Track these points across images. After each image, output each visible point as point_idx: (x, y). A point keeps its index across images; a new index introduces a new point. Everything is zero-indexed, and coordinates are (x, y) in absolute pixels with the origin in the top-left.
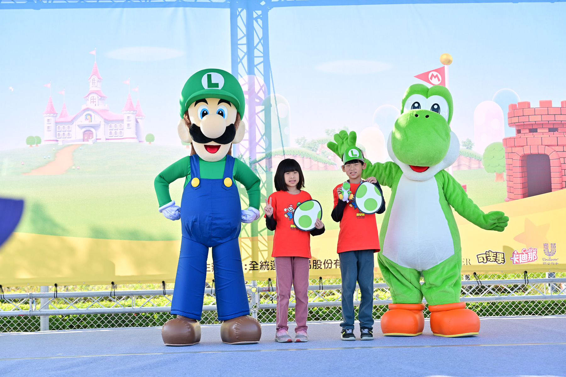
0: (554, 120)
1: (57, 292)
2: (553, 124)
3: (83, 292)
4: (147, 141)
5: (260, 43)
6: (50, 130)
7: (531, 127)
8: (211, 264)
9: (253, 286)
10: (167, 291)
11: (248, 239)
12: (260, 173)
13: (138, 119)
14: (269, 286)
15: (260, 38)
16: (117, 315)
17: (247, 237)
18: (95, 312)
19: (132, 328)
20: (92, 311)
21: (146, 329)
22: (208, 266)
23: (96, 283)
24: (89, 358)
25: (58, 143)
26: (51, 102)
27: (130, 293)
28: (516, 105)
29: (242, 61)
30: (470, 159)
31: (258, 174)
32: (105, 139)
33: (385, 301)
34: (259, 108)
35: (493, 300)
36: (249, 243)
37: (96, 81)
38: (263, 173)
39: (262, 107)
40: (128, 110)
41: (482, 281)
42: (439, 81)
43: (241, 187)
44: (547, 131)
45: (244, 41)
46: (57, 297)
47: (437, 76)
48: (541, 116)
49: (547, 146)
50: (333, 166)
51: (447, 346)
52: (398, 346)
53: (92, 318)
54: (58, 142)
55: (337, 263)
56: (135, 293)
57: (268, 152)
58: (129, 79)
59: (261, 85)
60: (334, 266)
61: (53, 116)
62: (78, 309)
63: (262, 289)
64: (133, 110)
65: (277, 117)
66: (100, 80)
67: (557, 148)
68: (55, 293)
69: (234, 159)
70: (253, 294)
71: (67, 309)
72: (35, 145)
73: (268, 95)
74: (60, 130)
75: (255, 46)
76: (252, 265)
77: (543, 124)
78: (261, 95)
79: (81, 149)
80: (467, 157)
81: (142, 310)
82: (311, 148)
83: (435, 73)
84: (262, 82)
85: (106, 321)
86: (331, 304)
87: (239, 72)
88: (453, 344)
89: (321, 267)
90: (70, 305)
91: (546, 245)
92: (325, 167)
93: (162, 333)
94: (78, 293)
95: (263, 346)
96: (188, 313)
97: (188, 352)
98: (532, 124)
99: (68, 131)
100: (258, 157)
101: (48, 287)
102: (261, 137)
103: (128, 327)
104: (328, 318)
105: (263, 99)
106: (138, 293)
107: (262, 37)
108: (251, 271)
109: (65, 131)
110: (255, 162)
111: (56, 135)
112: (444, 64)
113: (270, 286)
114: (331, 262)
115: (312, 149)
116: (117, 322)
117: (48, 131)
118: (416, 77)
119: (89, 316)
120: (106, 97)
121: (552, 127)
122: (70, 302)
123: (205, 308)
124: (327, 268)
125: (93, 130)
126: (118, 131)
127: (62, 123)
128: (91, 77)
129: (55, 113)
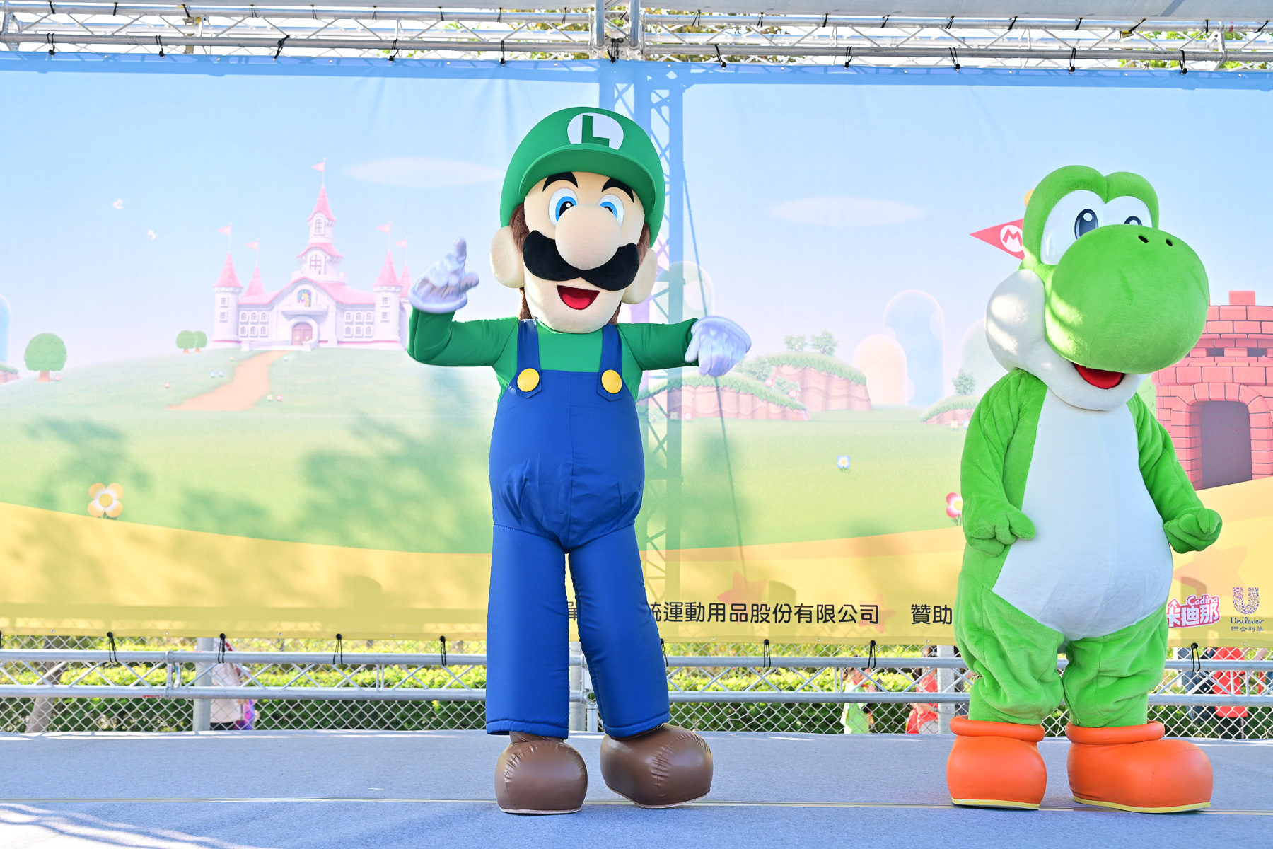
0: (1259, 332)
2: (1257, 340)
6: (225, 320)
7: (1211, 346)
10: (449, 656)
18: (302, 696)
20: (293, 694)
25: (241, 347)
26: (231, 264)
27: (372, 659)
32: (336, 342)
37: (322, 225)
38: (654, 421)
39: (665, 285)
40: (383, 286)
44: (1244, 353)
47: (1017, 234)
48: (1231, 322)
49: (1244, 384)
50: (799, 412)
54: (242, 345)
55: (801, 613)
56: (384, 659)
58: (390, 222)
60: (794, 618)
61: (233, 292)
64: (394, 286)
66: (330, 223)
67: (1264, 391)
72: (194, 350)
73: (678, 261)
74: (246, 321)
77: (1235, 339)
79: (286, 360)
82: (755, 373)
86: (787, 697)
89: (767, 619)
91: (1237, 592)
92: (781, 412)
98: (1214, 339)
99: (262, 323)
101: (212, 640)
107: (668, 145)
109: (257, 323)
111: (238, 330)
114: (788, 610)
115: (756, 376)
117: (220, 321)
118: (972, 235)
120: (342, 258)
121: (1255, 345)
124: (779, 622)
125: (312, 322)
126: (364, 327)
127: (250, 306)
128: (314, 215)
129: (237, 287)
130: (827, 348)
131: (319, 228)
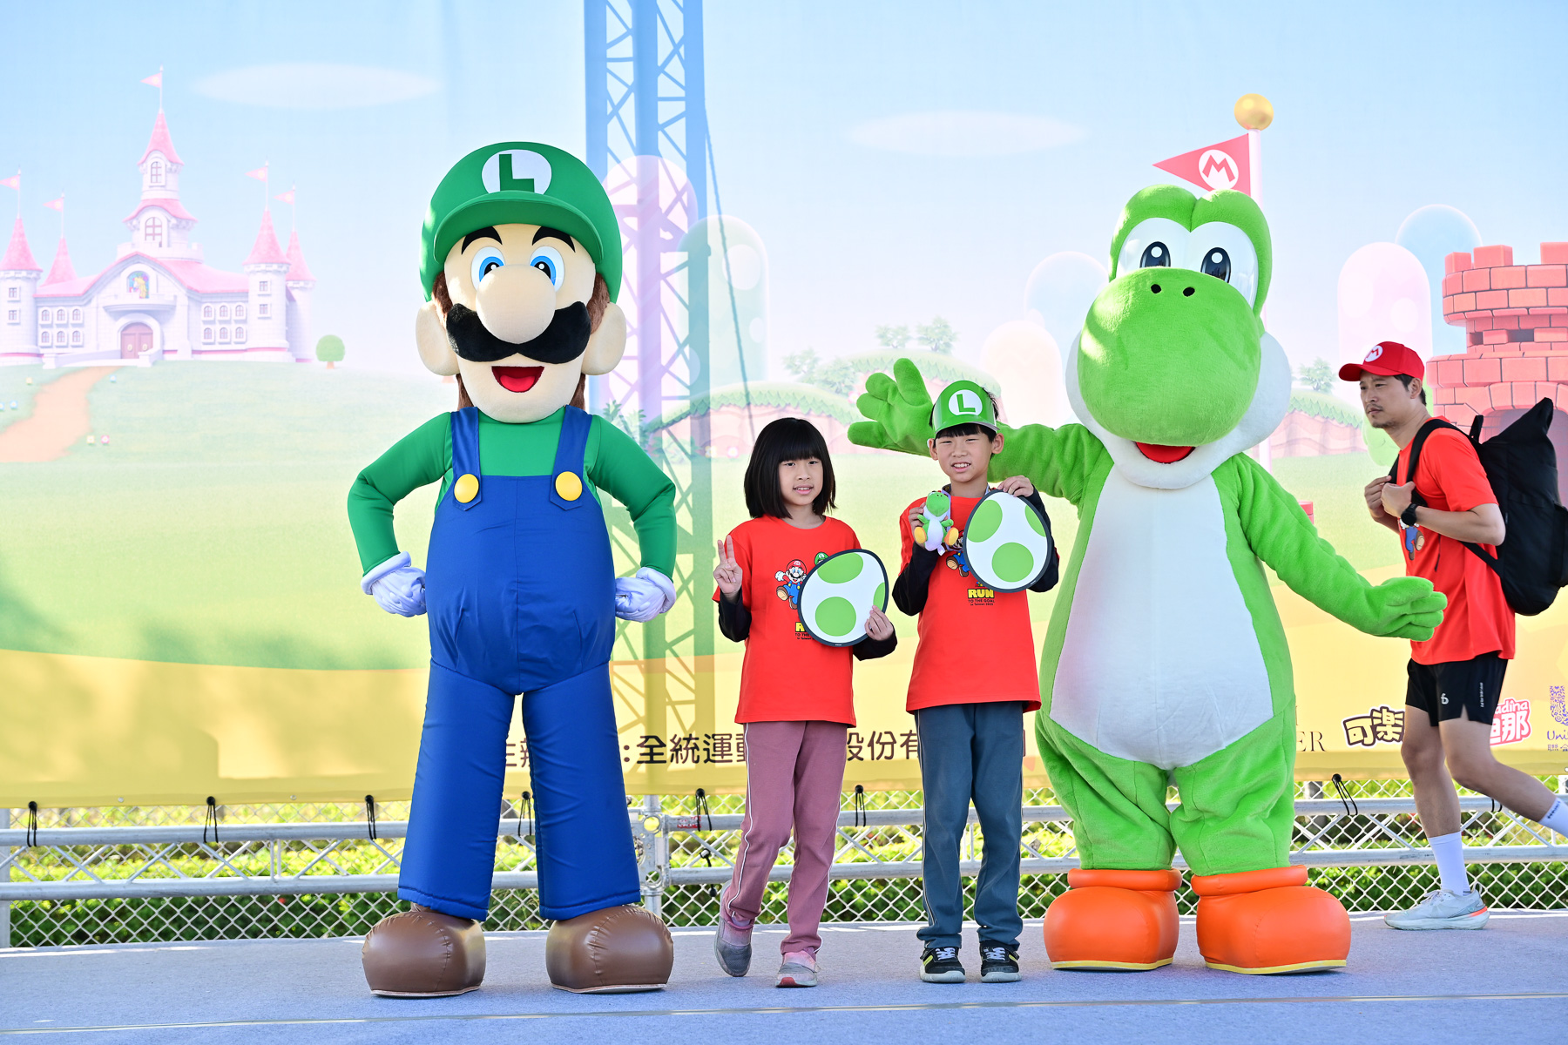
1: (35, 828)
3: (117, 828)
4: (320, 360)
5: (676, 57)
6: (17, 321)
7: (1514, 326)
8: (518, 745)
9: (649, 814)
10: (380, 825)
11: (635, 667)
12: (674, 460)
13: (294, 288)
14: (699, 813)
15: (677, 40)
16: (223, 902)
17: (631, 659)
18: (155, 892)
19: (271, 942)
20: (144, 889)
21: (315, 944)
22: (509, 749)
23: (158, 801)
24: (136, 1032)
25: (44, 364)
26: (22, 235)
27: (264, 833)
28: (1468, 257)
29: (621, 112)
30: (1325, 422)
31: (668, 463)
32: (190, 352)
33: (1057, 861)
34: (671, 260)
35: (1392, 860)
36: (639, 680)
37: (162, 171)
38: (681, 461)
39: (682, 257)
40: (260, 263)
41: (1357, 802)
42: (1230, 180)
43: (611, 505)
44: (1564, 336)
45: (626, 48)
46: (37, 843)
47: (1224, 163)
48: (1544, 290)
49: (1564, 383)
51: (1247, 1000)
52: (1098, 999)
53: (145, 911)
54: (44, 359)
55: (910, 744)
56: (281, 831)
57: (699, 396)
58: (267, 164)
59: (679, 188)
60: (900, 752)
61: (27, 279)
62: (103, 881)
63: (676, 821)
64: (277, 263)
65: (727, 287)
66: (174, 167)
68: (31, 830)
69: (589, 418)
70: (650, 837)
71: (67, 880)
73: (699, 219)
74: (49, 322)
75: (660, 63)
76: (646, 747)
77: (1550, 315)
78: (679, 218)
79: (113, 382)
80: (1318, 418)
81: (301, 885)
82: (833, 384)
83: (1219, 156)
84: (681, 178)
85: (189, 918)
86: (891, 869)
87: (610, 144)
88: (1266, 996)
89: (859, 755)
90: (77, 869)
91: (1556, 692)
93: (363, 956)
94: (102, 832)
95: (677, 999)
96: (443, 898)
97: (443, 1017)
98: (1519, 316)
99: (74, 325)
100: (668, 410)
101: (8, 812)
102: (676, 347)
103: (258, 939)
104: (880, 914)
105: (683, 232)
106: (290, 831)
107: (683, 37)
108: (644, 765)
109: (66, 326)
110: (659, 428)
111: (37, 337)
112: (1248, 128)
113: (703, 814)
114: (891, 741)
115: (835, 388)
116: (223, 922)
117: (9, 324)
118: (1160, 165)
119: (136, 902)
120: (194, 221)
122: (77, 860)
123: (499, 880)
124: (878, 758)
125: (152, 322)
126: (232, 328)
127: (54, 299)
128: (147, 158)
129: (31, 269)
130: (941, 342)
131: (157, 175)
